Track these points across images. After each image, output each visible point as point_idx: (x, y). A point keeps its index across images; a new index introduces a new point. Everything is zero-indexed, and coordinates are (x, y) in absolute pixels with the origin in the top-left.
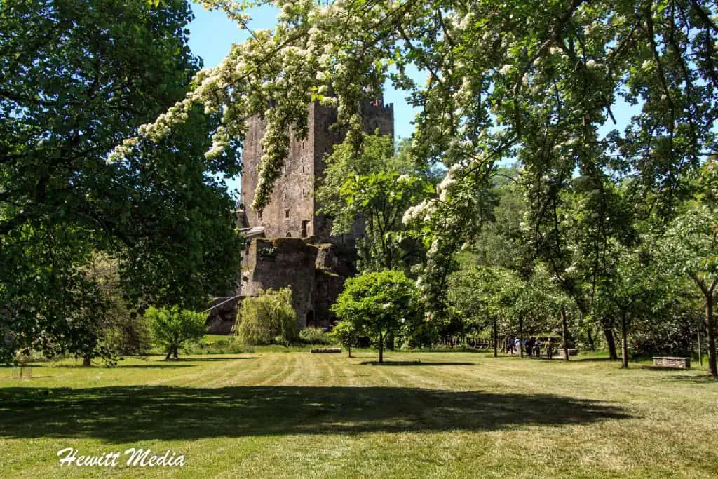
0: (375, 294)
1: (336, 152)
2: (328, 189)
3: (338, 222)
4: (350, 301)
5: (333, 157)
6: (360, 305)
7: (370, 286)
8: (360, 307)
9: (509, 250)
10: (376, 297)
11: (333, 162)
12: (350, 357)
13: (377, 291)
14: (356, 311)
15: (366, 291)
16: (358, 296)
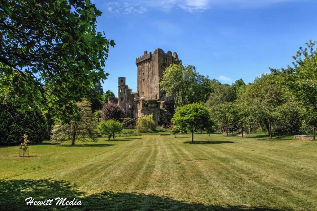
0: (191, 114)
1: (166, 71)
2: (164, 82)
3: (168, 92)
4: (179, 117)
5: (165, 72)
6: (185, 118)
7: (188, 110)
8: (184, 119)
9: (219, 101)
10: (191, 115)
11: (166, 73)
12: (175, 137)
13: (191, 112)
14: (182, 121)
15: (186, 112)
16: (183, 114)
